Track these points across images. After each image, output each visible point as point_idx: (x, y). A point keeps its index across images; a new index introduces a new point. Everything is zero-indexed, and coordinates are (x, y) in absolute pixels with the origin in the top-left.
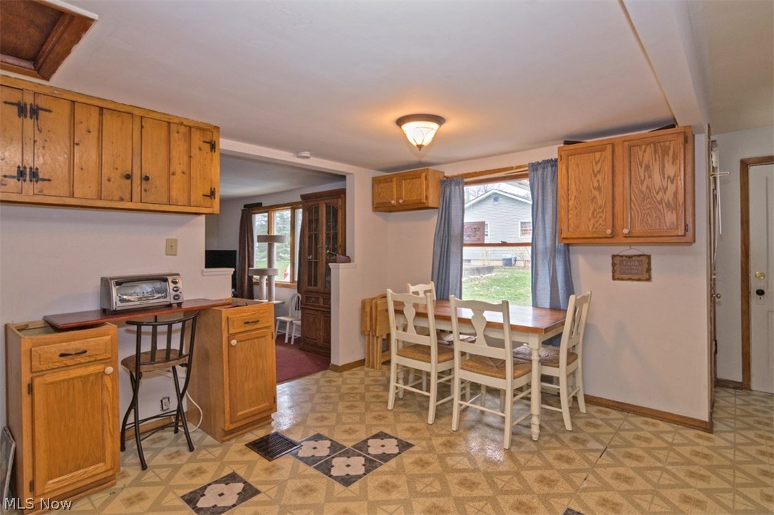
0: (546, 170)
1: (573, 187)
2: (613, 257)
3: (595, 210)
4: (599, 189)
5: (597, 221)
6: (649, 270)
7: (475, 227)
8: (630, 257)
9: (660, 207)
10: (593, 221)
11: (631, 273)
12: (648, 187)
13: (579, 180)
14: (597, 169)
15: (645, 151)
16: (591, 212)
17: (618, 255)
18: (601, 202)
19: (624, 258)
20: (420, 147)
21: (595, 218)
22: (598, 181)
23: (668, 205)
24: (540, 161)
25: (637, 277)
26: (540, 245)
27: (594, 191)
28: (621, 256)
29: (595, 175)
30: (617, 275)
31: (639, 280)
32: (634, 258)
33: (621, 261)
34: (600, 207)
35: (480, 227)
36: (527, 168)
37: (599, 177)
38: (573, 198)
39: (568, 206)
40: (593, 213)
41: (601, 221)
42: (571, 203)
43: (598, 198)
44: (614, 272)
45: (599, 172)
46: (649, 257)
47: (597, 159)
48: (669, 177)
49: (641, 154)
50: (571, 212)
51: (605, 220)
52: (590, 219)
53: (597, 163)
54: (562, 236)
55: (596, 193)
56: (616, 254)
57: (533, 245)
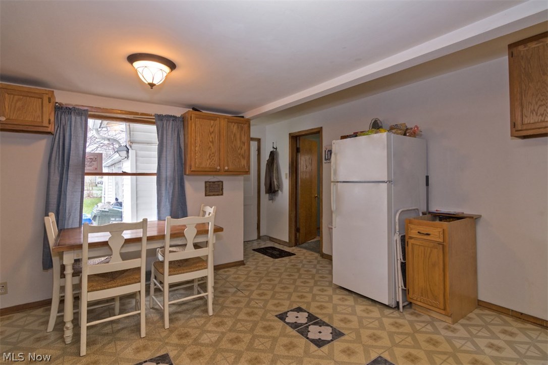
0: (168, 122)
1: (198, 139)
2: (206, 182)
3: (210, 155)
4: (212, 142)
5: (211, 161)
6: (222, 189)
7: (92, 157)
8: (214, 182)
9: (239, 156)
10: (209, 161)
11: (214, 192)
12: (235, 146)
13: (202, 135)
14: (212, 130)
15: (234, 126)
16: (208, 155)
17: (208, 182)
18: (213, 150)
19: (211, 183)
20: (152, 85)
21: (210, 159)
22: (212, 138)
23: (242, 156)
24: (164, 115)
25: (217, 193)
26: (163, 175)
27: (210, 143)
28: (210, 182)
29: (211, 134)
30: (208, 194)
31: (218, 195)
32: (216, 183)
33: (210, 185)
34: (213, 153)
35: (98, 158)
36: (154, 117)
37: (213, 135)
38: (198, 145)
39: (195, 150)
40: (209, 156)
41: (213, 162)
42: (197, 149)
43: (212, 147)
44: (206, 191)
45: (213, 132)
46: (222, 182)
47: (212, 124)
48: (243, 142)
49: (232, 127)
50: (197, 154)
51: (215, 161)
52: (207, 160)
53: (212, 127)
54: (192, 170)
55: (211, 144)
56: (207, 181)
57: (159, 174)
